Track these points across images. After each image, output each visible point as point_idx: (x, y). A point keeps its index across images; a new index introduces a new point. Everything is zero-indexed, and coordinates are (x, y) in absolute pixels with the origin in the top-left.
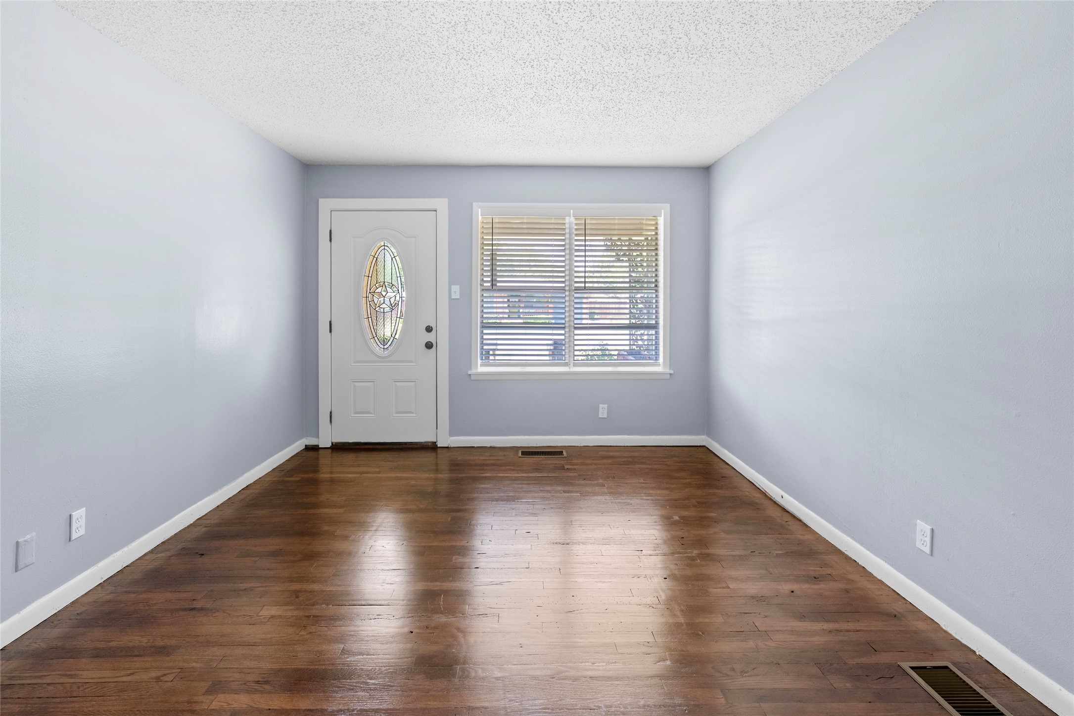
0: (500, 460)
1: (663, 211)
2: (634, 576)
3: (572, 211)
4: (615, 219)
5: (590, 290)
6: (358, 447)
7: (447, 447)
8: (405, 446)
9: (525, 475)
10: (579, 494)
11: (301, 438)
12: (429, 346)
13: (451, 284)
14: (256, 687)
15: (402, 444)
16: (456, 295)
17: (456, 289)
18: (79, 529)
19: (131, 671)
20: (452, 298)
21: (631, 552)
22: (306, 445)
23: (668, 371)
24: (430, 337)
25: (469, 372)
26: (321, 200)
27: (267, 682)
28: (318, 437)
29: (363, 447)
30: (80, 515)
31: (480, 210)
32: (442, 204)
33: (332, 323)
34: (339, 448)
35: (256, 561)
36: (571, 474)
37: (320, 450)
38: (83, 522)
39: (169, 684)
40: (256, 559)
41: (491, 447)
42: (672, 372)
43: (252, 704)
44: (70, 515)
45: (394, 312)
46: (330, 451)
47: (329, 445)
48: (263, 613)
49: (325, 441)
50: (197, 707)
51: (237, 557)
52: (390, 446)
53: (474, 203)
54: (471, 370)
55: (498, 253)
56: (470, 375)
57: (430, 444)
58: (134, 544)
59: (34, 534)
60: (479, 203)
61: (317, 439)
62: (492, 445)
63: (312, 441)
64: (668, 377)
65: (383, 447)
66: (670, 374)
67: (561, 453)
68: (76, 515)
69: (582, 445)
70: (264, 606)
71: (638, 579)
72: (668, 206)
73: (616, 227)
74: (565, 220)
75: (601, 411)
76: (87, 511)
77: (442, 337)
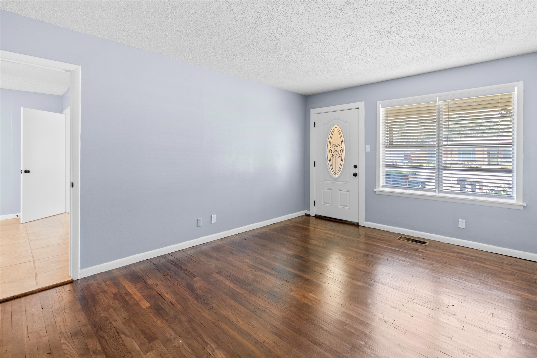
0: (384, 238)
1: (516, 88)
2: (393, 307)
3: (438, 98)
4: (473, 98)
5: (453, 146)
6: (325, 218)
7: (364, 227)
8: (344, 222)
9: (389, 247)
10: (410, 264)
11: (304, 210)
12: (355, 175)
13: (366, 144)
14: (227, 277)
15: (342, 221)
16: (368, 150)
17: (368, 147)
18: (214, 220)
19: (207, 261)
20: (366, 151)
21: (408, 298)
22: (306, 214)
23: (521, 203)
24: (356, 171)
25: (375, 190)
26: (311, 110)
27: (230, 277)
28: (310, 211)
29: (326, 219)
30: (214, 216)
31: (381, 105)
32: (361, 105)
33: (316, 162)
34: (318, 217)
35: (256, 246)
36: (418, 254)
37: (311, 217)
38: (215, 219)
39: (212, 267)
40: (256, 245)
41: (386, 231)
42: (525, 205)
43: (222, 280)
44: (211, 216)
45: (340, 158)
46: (314, 218)
47: (314, 215)
48: (244, 260)
49: (312, 214)
50: (212, 275)
51: (253, 243)
52: (338, 221)
53: (377, 102)
54: (376, 189)
55: (393, 127)
56: (375, 191)
57: (356, 223)
58: (231, 231)
59: (202, 218)
60: (380, 101)
61: (309, 212)
62: (387, 230)
63: (308, 212)
64: (522, 208)
65: (335, 220)
66: (524, 206)
67: (425, 243)
68: (213, 216)
69: (445, 242)
70: (246, 258)
71: (395, 309)
72: (521, 83)
73: (475, 104)
74: (435, 103)
75: (460, 223)
76: (216, 216)
77: (361, 171)
